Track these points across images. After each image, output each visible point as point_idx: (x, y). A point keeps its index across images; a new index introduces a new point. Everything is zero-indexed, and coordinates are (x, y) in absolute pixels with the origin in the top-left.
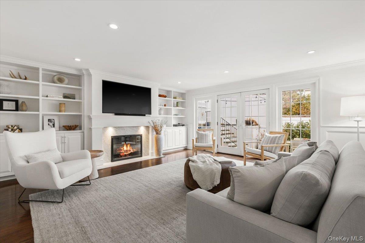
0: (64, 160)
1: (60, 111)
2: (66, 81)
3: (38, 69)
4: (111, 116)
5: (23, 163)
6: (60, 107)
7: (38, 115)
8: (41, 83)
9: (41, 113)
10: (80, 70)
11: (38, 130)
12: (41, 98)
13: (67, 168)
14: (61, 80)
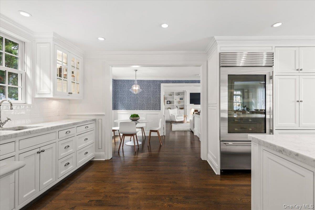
0: (178, 116)
1: (179, 104)
2: (180, 94)
3: (174, 92)
4: (193, 105)
5: (171, 115)
6: (179, 102)
7: (174, 105)
8: (175, 96)
9: (175, 104)
10: (184, 91)
11: (174, 109)
12: (175, 100)
13: (178, 117)
14: (179, 94)
